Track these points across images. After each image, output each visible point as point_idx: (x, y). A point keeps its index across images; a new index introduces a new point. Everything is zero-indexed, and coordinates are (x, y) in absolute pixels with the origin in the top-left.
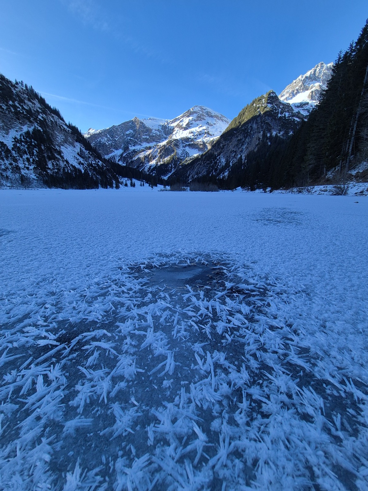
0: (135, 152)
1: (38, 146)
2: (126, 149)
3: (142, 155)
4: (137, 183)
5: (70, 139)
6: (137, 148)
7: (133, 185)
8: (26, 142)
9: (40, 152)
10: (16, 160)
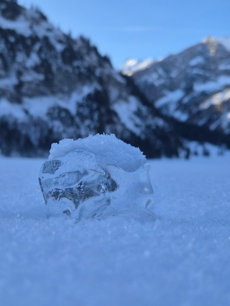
0: (206, 95)
1: (98, 109)
2: (189, 90)
3: (217, 100)
4: (213, 149)
5: (124, 94)
6: (209, 86)
7: (206, 154)
8: (88, 106)
9: (100, 116)
10: (78, 127)
